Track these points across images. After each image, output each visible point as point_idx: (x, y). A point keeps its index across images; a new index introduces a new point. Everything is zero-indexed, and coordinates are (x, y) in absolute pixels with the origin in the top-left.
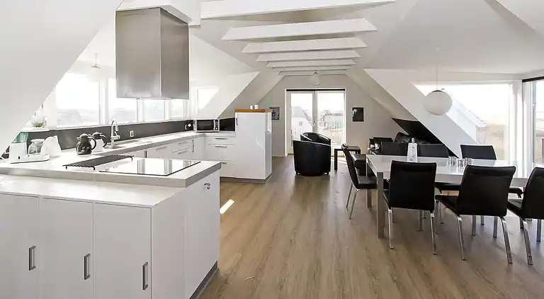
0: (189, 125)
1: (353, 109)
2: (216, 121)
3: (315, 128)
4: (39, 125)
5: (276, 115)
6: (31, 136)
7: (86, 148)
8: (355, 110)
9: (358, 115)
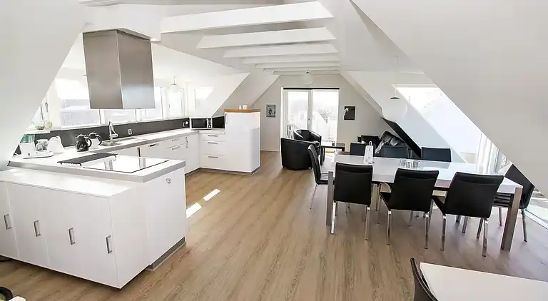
0: (187, 123)
1: (346, 108)
2: (209, 119)
3: (309, 126)
4: (41, 129)
5: (271, 112)
6: (37, 137)
7: (83, 146)
8: (347, 109)
9: (350, 114)
